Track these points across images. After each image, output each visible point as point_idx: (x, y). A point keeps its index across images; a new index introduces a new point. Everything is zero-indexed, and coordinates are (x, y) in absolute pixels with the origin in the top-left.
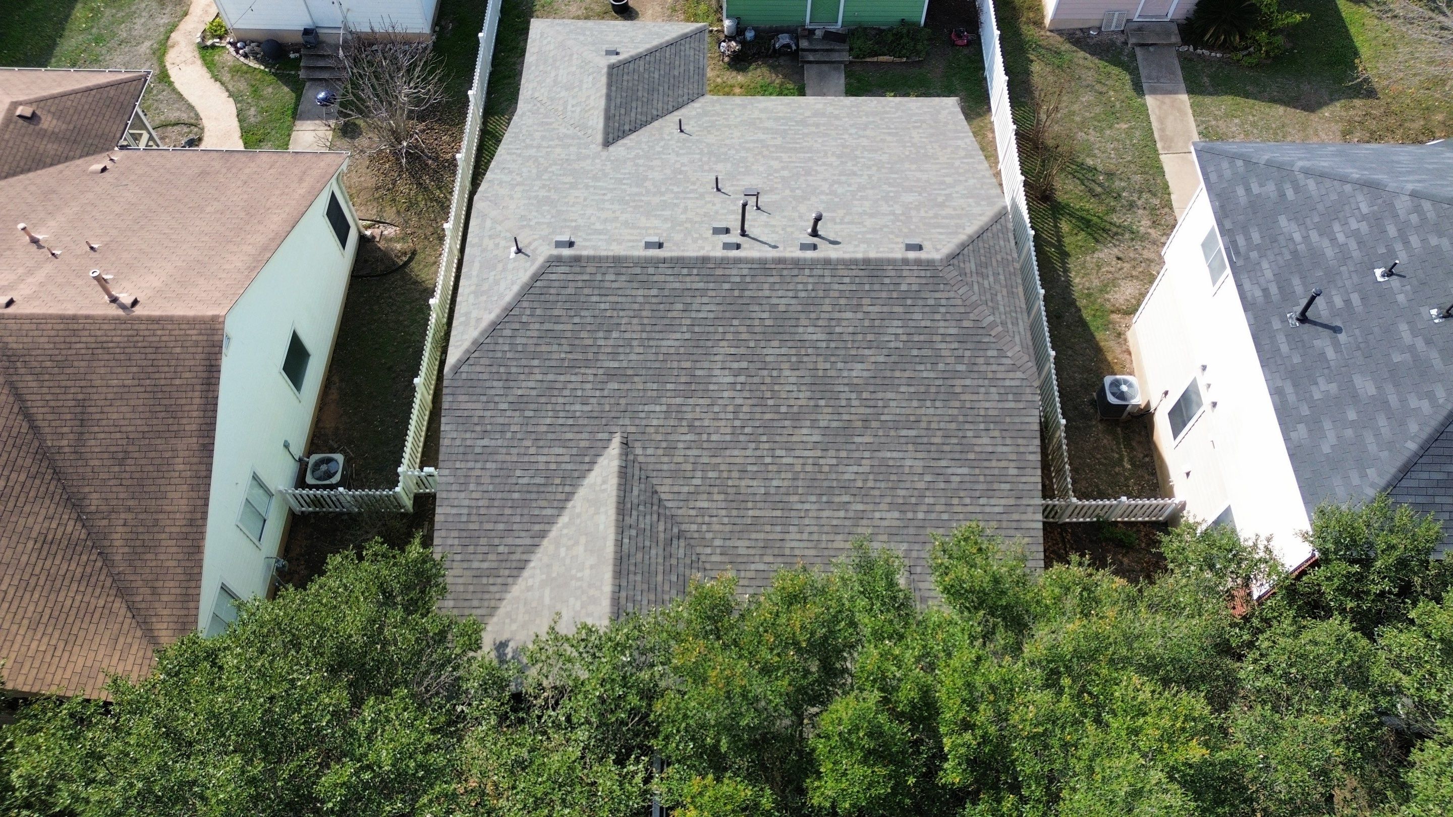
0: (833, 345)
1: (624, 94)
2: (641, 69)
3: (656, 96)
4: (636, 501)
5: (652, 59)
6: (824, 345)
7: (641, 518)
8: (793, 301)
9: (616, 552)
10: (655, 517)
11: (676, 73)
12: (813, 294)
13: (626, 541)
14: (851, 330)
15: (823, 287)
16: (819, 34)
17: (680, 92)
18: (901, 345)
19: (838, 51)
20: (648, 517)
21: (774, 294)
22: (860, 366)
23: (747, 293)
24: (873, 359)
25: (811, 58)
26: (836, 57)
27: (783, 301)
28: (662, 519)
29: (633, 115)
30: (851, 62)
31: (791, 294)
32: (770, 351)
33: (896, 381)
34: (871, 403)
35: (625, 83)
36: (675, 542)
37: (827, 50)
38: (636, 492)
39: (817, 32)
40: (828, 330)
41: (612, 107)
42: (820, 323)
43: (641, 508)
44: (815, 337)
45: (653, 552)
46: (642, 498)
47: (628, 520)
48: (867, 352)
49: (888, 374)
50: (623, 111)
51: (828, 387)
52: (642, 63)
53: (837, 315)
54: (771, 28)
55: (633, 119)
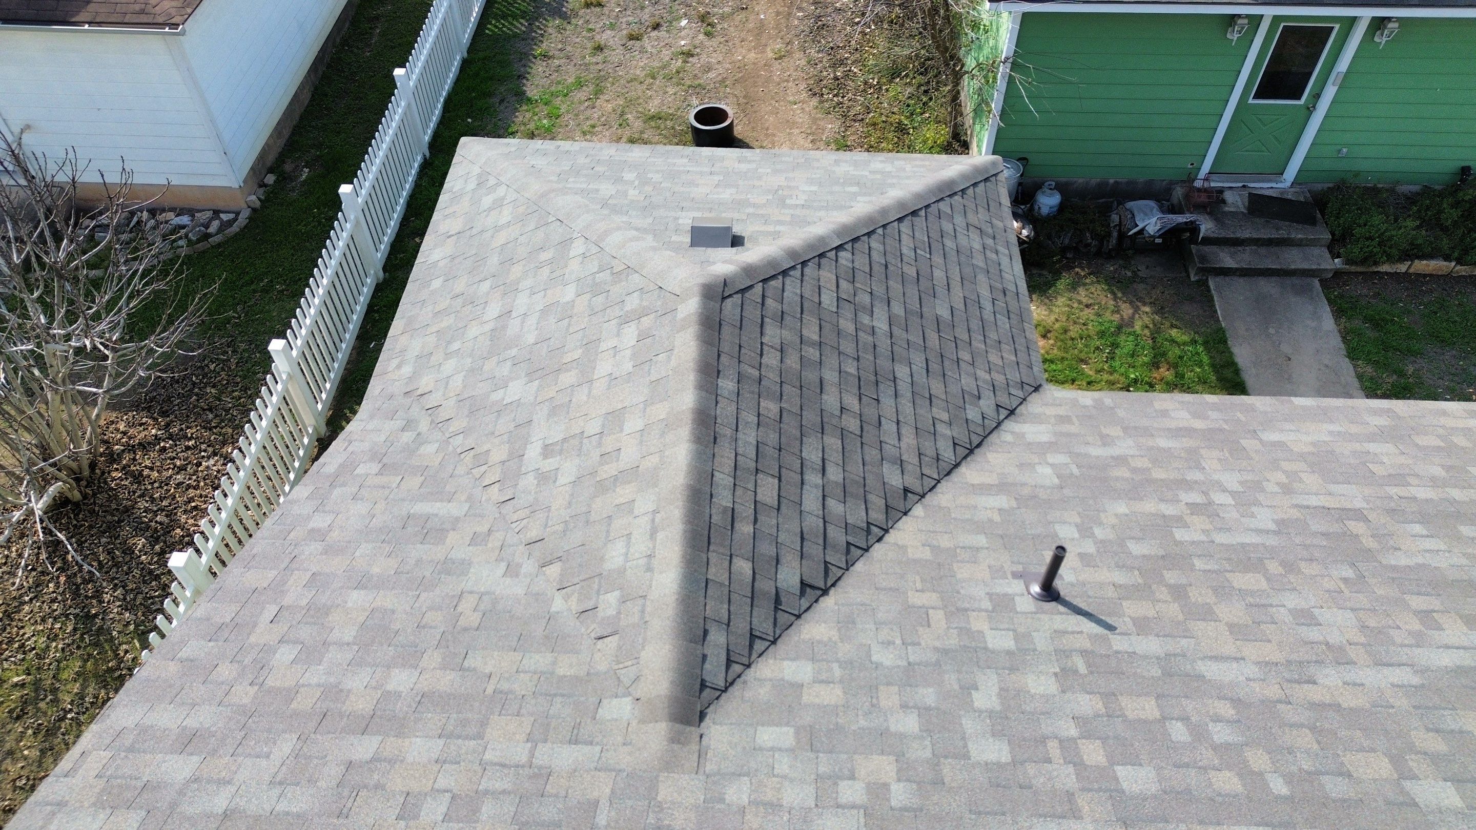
1: (770, 407)
2: (828, 299)
3: (887, 402)
5: (861, 262)
11: (944, 313)
16: (1235, 201)
17: (967, 382)
19: (1299, 244)
25: (1227, 260)
26: (1294, 259)
29: (811, 501)
30: (1337, 273)
35: (771, 359)
37: (1269, 243)
39: (1228, 196)
41: (723, 479)
50: (768, 490)
52: (827, 276)
54: (1102, 185)
55: (813, 522)
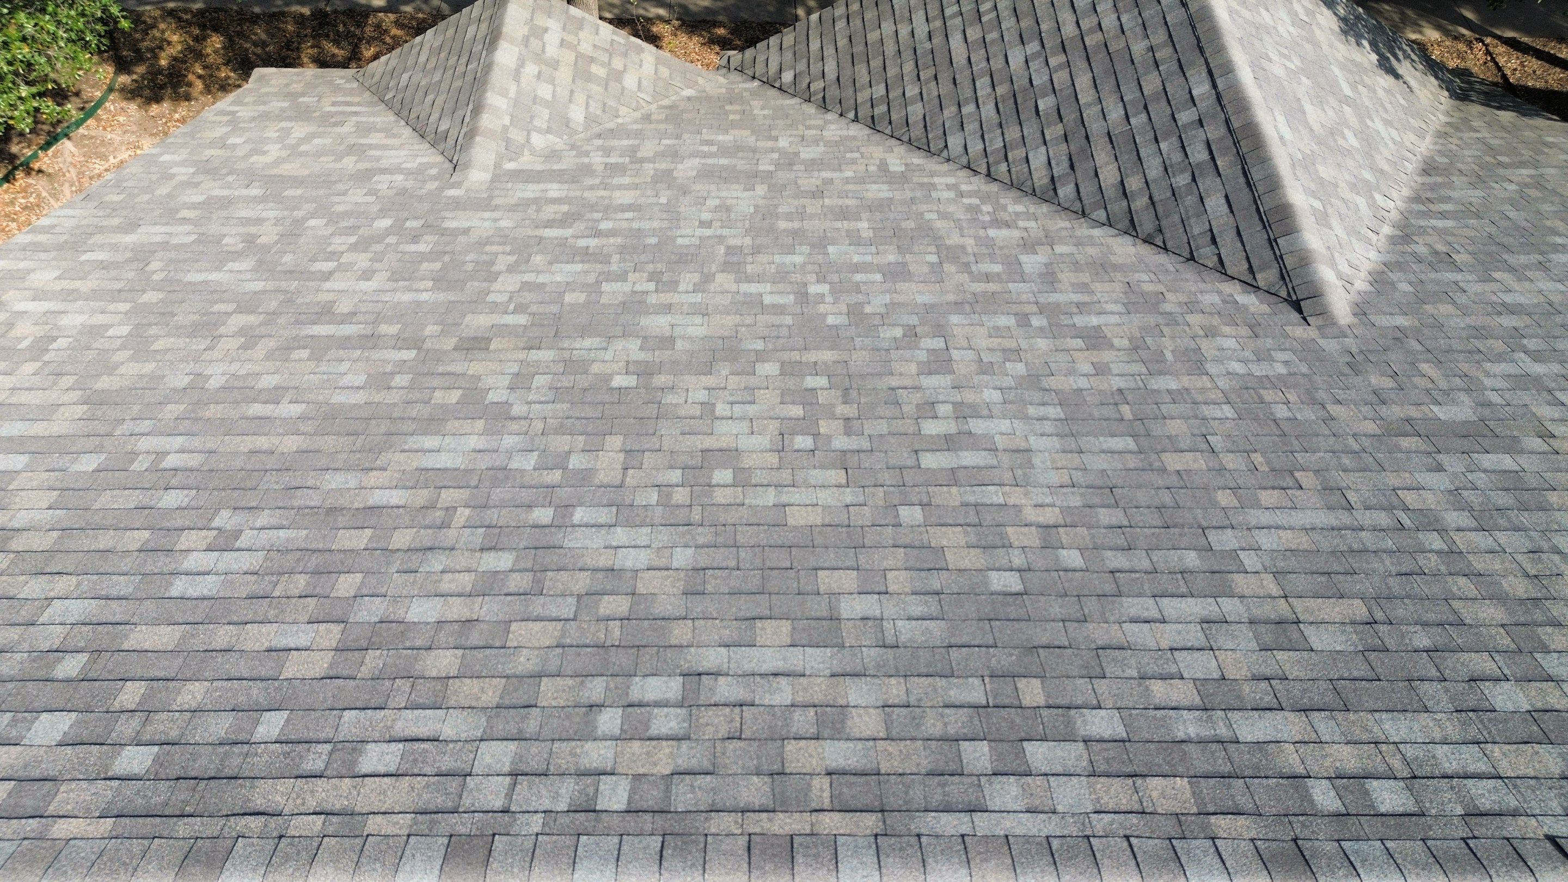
0: (544, 515)
4: (1208, 182)
6: (579, 515)
7: (1177, 157)
8: (713, 658)
9: (1221, 49)
10: (1134, 183)
12: (596, 689)
13: (1201, 89)
14: (437, 562)
15: (532, 725)
18: (224, 519)
20: (1154, 170)
21: (818, 690)
22: (444, 461)
23: (975, 692)
24: (374, 478)
27: (769, 659)
28: (1111, 192)
31: (726, 689)
32: (825, 497)
33: (308, 427)
34: (436, 382)
36: (1060, 168)
38: (1215, 203)
40: (550, 558)
42: (582, 582)
43: (1181, 180)
44: (621, 535)
45: (1115, 113)
46: (1190, 200)
47: (1215, 131)
48: (396, 497)
49: (329, 442)
51: (589, 412)
53: (487, 609)
